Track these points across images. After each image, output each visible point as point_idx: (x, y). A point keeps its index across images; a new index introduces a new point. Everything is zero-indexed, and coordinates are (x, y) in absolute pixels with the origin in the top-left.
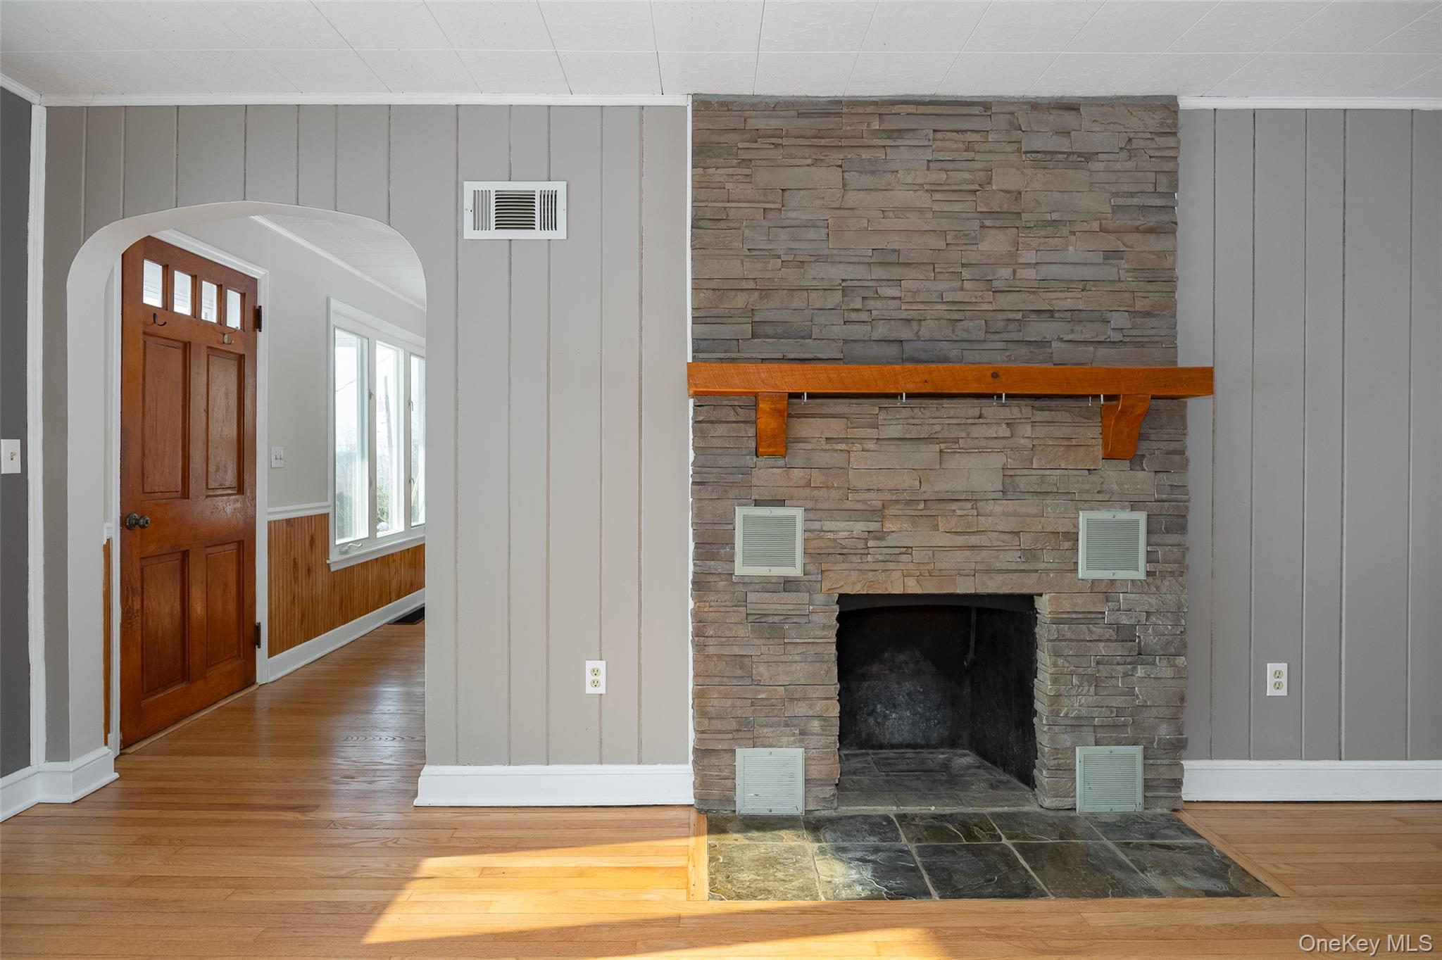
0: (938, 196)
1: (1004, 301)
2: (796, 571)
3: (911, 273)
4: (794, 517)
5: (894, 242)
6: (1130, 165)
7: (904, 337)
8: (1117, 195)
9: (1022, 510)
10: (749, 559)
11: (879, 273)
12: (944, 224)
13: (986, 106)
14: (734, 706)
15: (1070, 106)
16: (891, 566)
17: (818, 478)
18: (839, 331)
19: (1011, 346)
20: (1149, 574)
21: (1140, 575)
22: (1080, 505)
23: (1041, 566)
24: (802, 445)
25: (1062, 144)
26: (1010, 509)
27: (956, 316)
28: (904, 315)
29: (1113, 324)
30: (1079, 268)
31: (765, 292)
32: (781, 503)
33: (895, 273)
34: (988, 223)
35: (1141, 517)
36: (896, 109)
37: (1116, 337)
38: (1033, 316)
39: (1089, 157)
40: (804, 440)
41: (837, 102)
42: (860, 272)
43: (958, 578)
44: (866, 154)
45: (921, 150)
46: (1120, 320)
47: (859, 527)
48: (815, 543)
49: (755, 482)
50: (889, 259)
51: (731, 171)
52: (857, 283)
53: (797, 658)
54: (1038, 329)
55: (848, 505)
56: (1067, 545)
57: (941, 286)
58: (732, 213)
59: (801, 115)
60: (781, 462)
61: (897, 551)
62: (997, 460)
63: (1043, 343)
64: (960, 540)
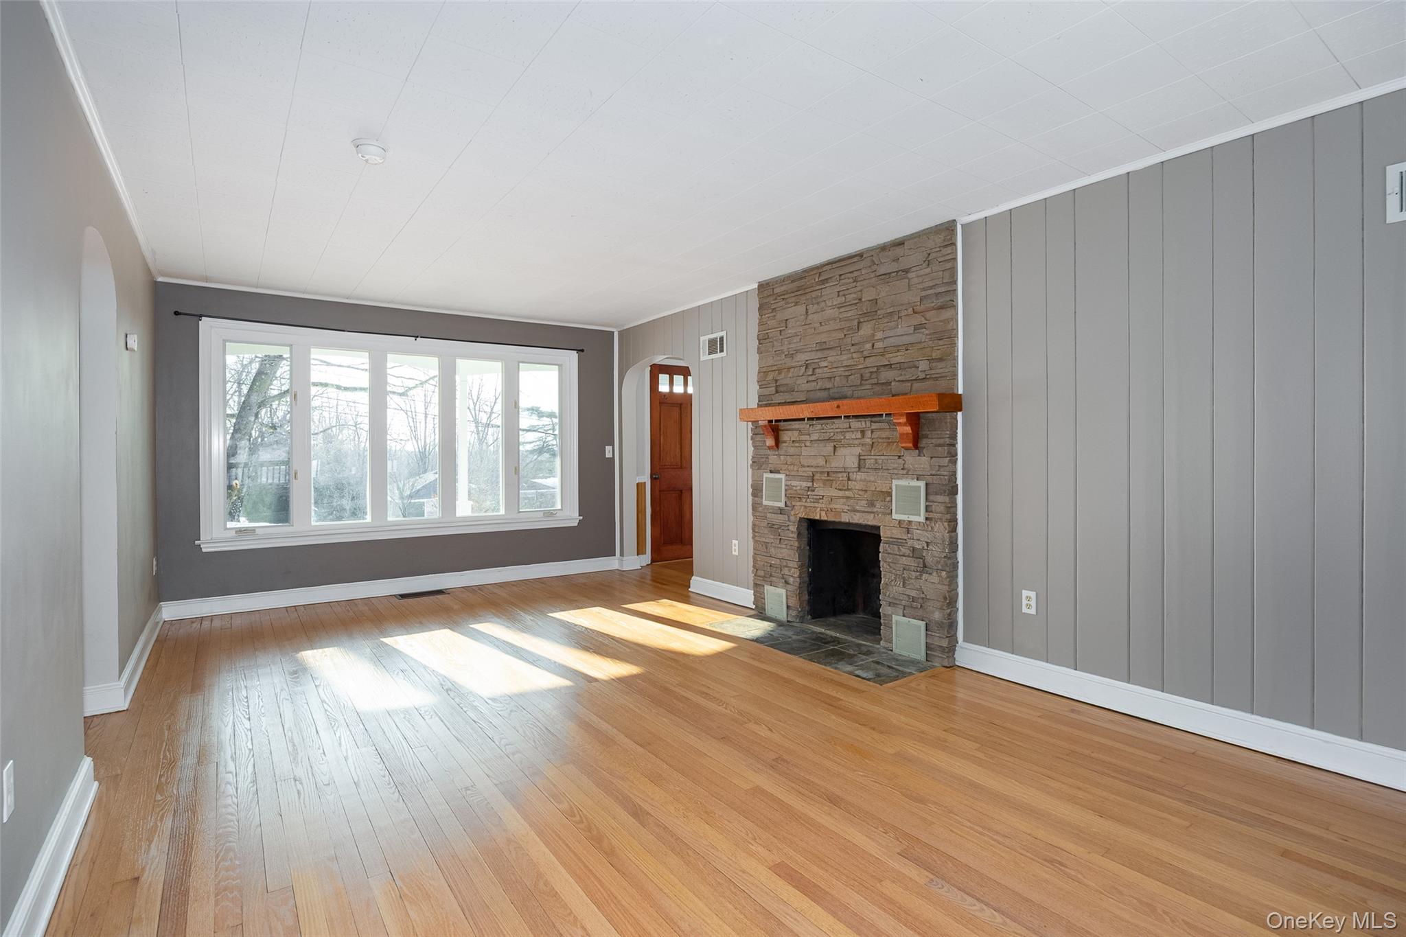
0: (842, 310)
1: (869, 362)
2: (782, 505)
3: (832, 353)
4: (782, 478)
5: (823, 338)
6: (928, 270)
7: (828, 387)
8: (924, 289)
9: (868, 479)
10: (769, 498)
11: (820, 355)
12: (843, 324)
13: (860, 255)
14: (764, 565)
15: (899, 243)
16: (816, 505)
17: (789, 460)
18: (805, 387)
19: (874, 387)
20: (927, 519)
21: (922, 519)
22: (894, 476)
23: (875, 510)
24: (784, 444)
26: (863, 478)
27: (847, 374)
28: (827, 375)
29: (920, 369)
30: (904, 338)
31: (780, 371)
32: (778, 472)
33: (826, 353)
34: (862, 320)
35: (922, 484)
36: (824, 269)
37: (922, 376)
38: (882, 368)
39: (907, 271)
40: (785, 442)
41: (805, 271)
42: (814, 356)
43: (842, 514)
44: (814, 294)
45: (834, 287)
46: (923, 365)
47: (805, 484)
48: (789, 492)
49: (770, 462)
50: (822, 347)
51: (769, 315)
52: (812, 361)
53: (784, 546)
54: (886, 375)
55: (800, 474)
56: (888, 499)
57: (844, 357)
58: (770, 335)
59: (793, 281)
60: (777, 453)
61: (818, 497)
62: (858, 450)
63: (888, 383)
64: (841, 493)
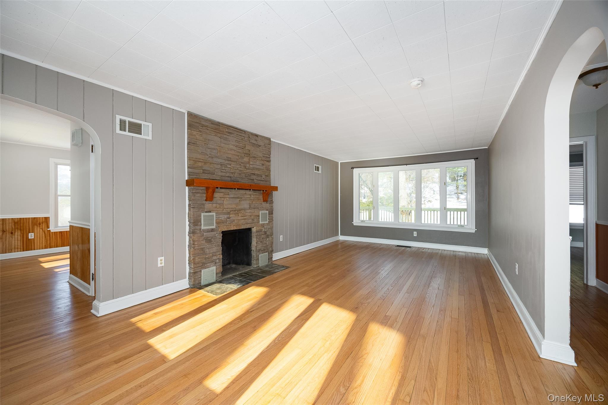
0: (237, 148)
1: (248, 171)
2: (214, 227)
3: (233, 163)
4: (213, 215)
5: (230, 156)
6: (265, 149)
7: (232, 176)
8: (263, 154)
9: (252, 211)
10: (205, 225)
11: (227, 162)
12: (238, 154)
13: (245, 132)
14: (201, 260)
15: (257, 136)
16: (231, 224)
17: (218, 206)
18: (220, 174)
19: (249, 180)
20: (269, 222)
21: (268, 222)
22: (260, 210)
23: (254, 222)
24: (215, 199)
25: (255, 142)
26: (250, 211)
27: (241, 173)
28: (232, 172)
29: (263, 177)
30: (258, 166)
31: (205, 163)
32: (210, 212)
33: (230, 162)
34: (245, 155)
35: (268, 212)
36: (230, 128)
37: (263, 180)
38: (252, 174)
39: (260, 146)
40: (216, 198)
41: (219, 123)
42: (223, 161)
43: (242, 225)
44: (225, 136)
45: (234, 138)
46: (264, 176)
47: (226, 216)
48: (217, 220)
49: (205, 207)
50: (229, 159)
51: (197, 133)
52: (223, 164)
53: (214, 246)
54: (253, 177)
55: (224, 212)
56: (258, 217)
57: (238, 166)
58: (198, 143)
59: (212, 124)
60: (211, 203)
61: (232, 221)
62: (248, 202)
63: (253, 180)
64: (243, 218)
